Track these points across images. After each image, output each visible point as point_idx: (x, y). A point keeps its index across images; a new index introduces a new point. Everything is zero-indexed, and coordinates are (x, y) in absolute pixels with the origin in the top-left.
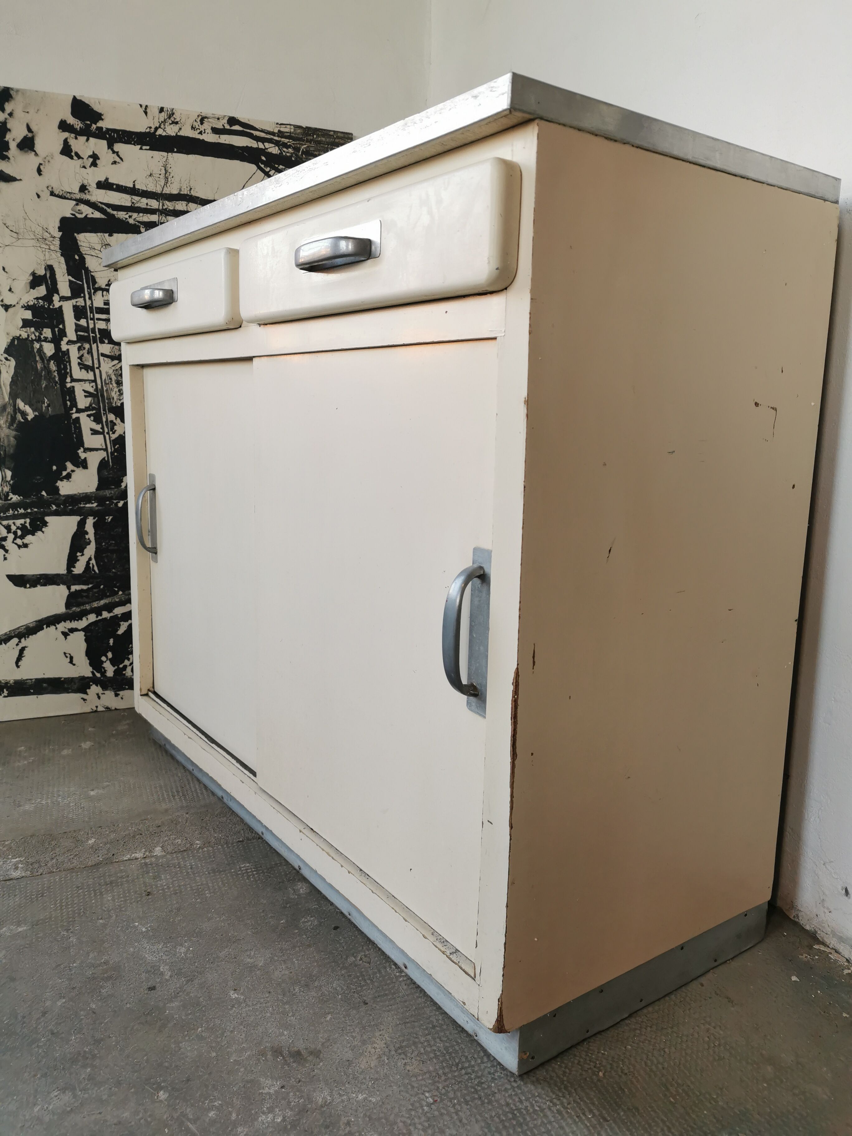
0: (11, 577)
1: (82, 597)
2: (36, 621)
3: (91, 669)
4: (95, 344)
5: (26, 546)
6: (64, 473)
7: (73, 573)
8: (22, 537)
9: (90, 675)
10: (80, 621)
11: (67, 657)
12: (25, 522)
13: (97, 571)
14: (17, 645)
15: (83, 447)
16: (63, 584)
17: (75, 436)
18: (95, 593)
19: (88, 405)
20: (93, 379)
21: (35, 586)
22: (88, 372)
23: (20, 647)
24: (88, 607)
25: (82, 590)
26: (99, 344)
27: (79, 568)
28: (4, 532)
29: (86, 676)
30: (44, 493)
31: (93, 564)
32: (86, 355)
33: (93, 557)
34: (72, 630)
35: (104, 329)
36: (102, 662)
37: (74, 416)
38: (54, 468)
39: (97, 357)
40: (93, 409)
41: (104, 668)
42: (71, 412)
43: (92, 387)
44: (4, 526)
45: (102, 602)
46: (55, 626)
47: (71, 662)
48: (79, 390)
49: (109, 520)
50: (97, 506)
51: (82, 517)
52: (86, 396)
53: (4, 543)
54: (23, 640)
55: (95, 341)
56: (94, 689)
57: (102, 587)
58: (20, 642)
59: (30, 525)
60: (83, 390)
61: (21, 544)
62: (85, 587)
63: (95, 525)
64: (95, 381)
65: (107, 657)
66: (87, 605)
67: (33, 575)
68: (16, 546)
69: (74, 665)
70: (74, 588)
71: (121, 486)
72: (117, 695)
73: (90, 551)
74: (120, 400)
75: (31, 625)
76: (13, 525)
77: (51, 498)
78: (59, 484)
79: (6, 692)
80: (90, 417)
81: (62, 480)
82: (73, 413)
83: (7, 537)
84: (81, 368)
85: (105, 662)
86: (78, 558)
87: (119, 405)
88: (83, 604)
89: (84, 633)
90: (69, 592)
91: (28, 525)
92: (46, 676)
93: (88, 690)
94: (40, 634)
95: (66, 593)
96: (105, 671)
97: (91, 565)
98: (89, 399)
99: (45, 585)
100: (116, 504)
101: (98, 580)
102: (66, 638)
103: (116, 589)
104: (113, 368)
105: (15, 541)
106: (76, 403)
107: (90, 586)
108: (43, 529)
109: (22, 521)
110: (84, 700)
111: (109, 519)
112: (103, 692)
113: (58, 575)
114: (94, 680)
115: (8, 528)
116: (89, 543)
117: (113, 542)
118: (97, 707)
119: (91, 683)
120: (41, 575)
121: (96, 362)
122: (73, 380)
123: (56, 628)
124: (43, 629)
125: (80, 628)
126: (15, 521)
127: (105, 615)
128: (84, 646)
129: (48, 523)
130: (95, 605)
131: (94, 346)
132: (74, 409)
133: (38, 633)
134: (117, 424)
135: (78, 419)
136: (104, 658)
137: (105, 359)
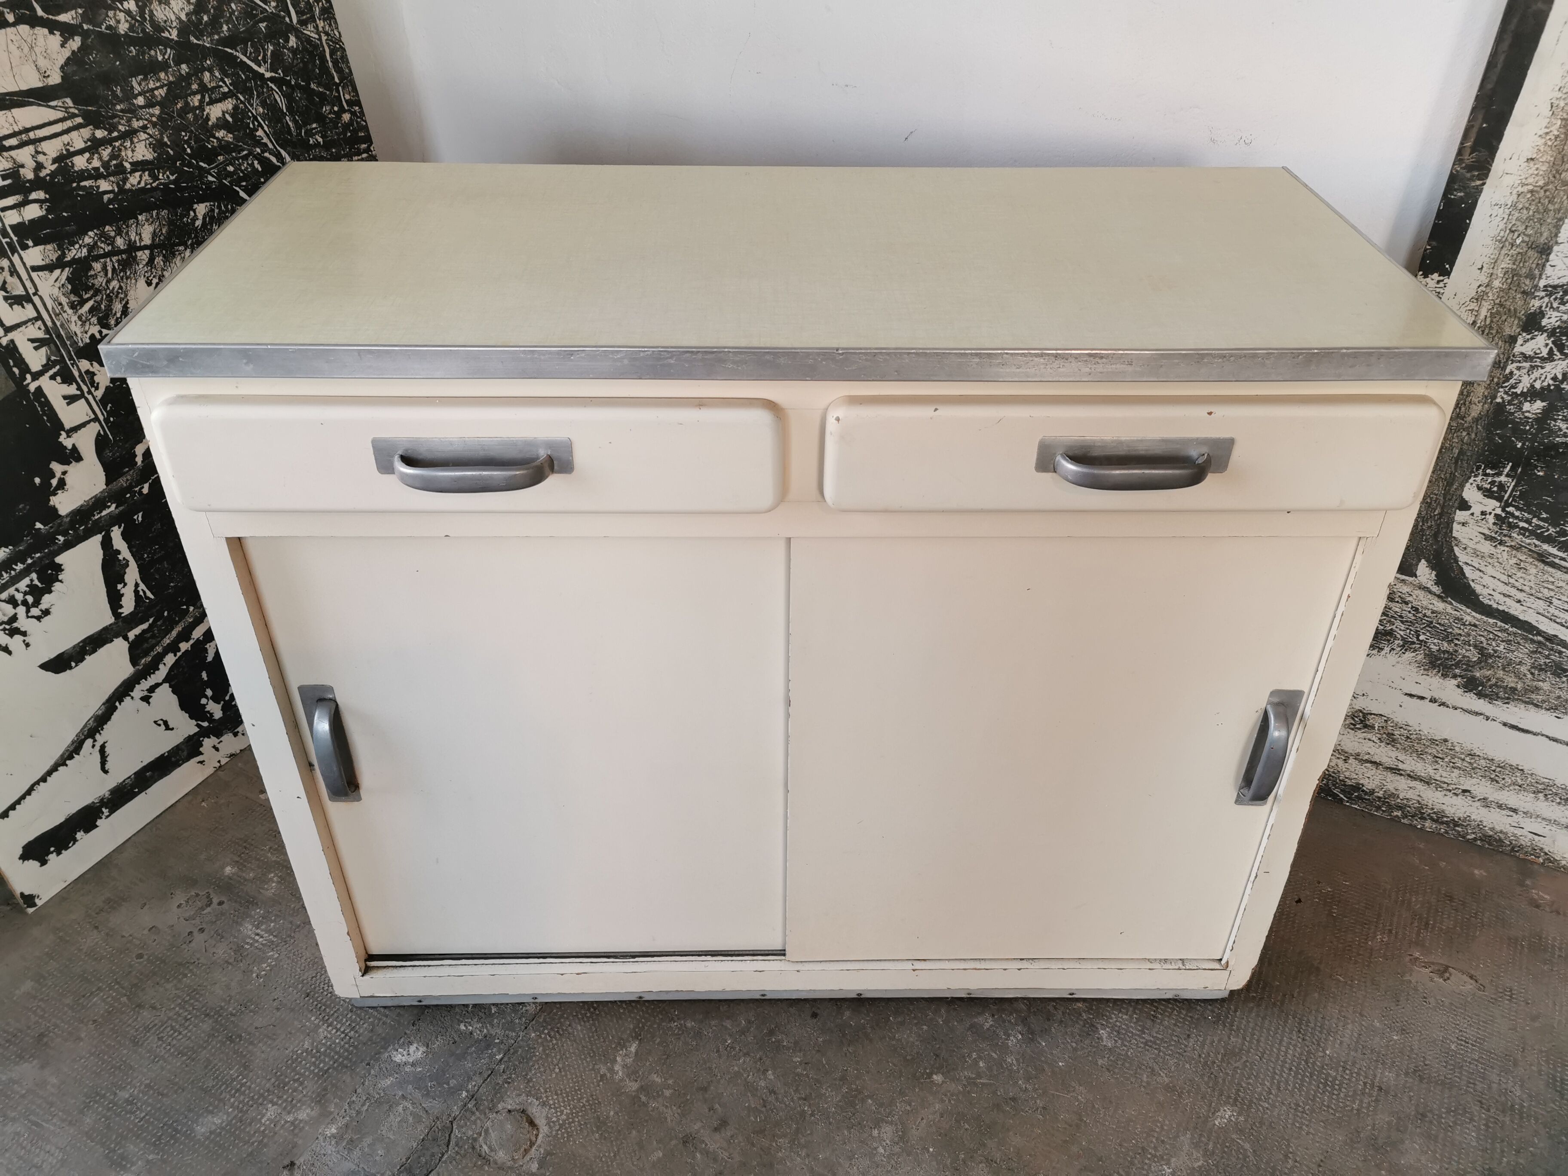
0: (45, 666)
1: (146, 640)
2: (104, 704)
3: (194, 722)
4: (16, 255)
5: (46, 612)
6: (54, 482)
7: (123, 615)
8: (37, 603)
9: (197, 730)
10: (157, 672)
11: (159, 725)
12: (32, 580)
13: (152, 597)
14: (93, 746)
15: (63, 429)
16: (117, 638)
17: (45, 418)
18: (161, 626)
19: (44, 362)
20: (35, 315)
21: (82, 660)
22: (23, 307)
23: (97, 748)
24: (159, 649)
25: (144, 631)
26: (21, 252)
27: (128, 605)
28: (9, 610)
29: (191, 734)
30: (38, 525)
31: (142, 590)
32: (9, 279)
33: (139, 581)
34: (152, 689)
35: (19, 224)
36: (204, 706)
37: (32, 387)
38: (37, 480)
39: (27, 277)
40: (55, 363)
41: (208, 712)
42: (25, 383)
43: (39, 329)
44: (4, 601)
45: (174, 633)
46: (129, 695)
47: (168, 728)
48: (22, 340)
49: (140, 519)
50: (116, 508)
51: (103, 533)
52: (36, 348)
53: (15, 625)
54: (97, 736)
55: (14, 250)
56: (208, 743)
57: (166, 614)
58: (95, 741)
59: (39, 582)
60: (29, 340)
61: (39, 613)
62: (145, 626)
63: (125, 536)
64: (39, 317)
65: (206, 697)
66: (157, 648)
67: (74, 647)
68: (34, 620)
69: (172, 729)
70: (132, 635)
71: (136, 463)
72: (236, 734)
73: (132, 574)
74: (86, 333)
75: (100, 712)
76: (16, 593)
77: (51, 527)
78: (54, 501)
79: (106, 811)
80: (55, 379)
81: (55, 494)
82: (29, 384)
83: (16, 614)
84: (11, 305)
85: (207, 704)
86: (121, 593)
87: (88, 341)
88: (152, 648)
89: (168, 684)
90: (129, 643)
91: (36, 582)
92: (145, 763)
93: (201, 749)
94: (116, 716)
95: (125, 645)
96: (212, 715)
97: (141, 593)
98: (43, 350)
99: (94, 651)
100: (140, 492)
101: (158, 608)
102: (149, 703)
103: (185, 607)
104: (58, 284)
105: (30, 614)
106: (27, 366)
107: (151, 620)
108: (60, 577)
109: (26, 581)
110: (201, 762)
111: (139, 517)
112: (219, 740)
113: (105, 629)
114: (204, 733)
115: (12, 601)
116: (127, 565)
117: (157, 547)
118: (219, 762)
119: (201, 739)
120: (84, 641)
121: (28, 284)
122: (8, 330)
123: (132, 698)
124: (116, 708)
125: (160, 681)
126: (17, 586)
127: (184, 646)
128: (174, 699)
129: (62, 565)
130: (167, 641)
131: (16, 259)
132: (28, 376)
133: (113, 717)
134: (96, 372)
135: (39, 389)
136: (204, 701)
137: (40, 273)
